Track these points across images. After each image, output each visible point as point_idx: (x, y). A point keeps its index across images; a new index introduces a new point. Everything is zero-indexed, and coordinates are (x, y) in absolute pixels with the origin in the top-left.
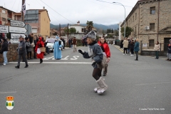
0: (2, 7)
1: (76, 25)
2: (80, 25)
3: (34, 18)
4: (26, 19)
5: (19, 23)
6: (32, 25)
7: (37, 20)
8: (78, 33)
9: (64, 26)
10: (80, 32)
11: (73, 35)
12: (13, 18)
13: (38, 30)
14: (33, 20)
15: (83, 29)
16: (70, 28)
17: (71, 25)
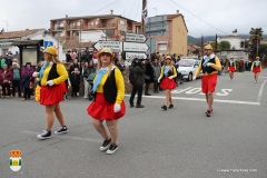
0: (120, 17)
1: (231, 36)
3: (160, 28)
4: (148, 30)
5: (137, 36)
6: (158, 39)
7: (164, 31)
8: (234, 50)
10: (238, 48)
11: (225, 53)
13: (169, 46)
14: (159, 31)
15: (242, 43)
16: (219, 41)
17: (221, 37)
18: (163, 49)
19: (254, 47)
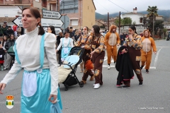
1: (132, 13)
2: (138, 13)
3: (73, 7)
4: (62, 8)
5: (53, 13)
6: (71, 16)
7: (76, 9)
8: (135, 25)
9: (114, 15)
10: (138, 23)
12: (48, 7)
13: (80, 21)
14: (72, 9)
15: (141, 19)
16: (122, 17)
17: (124, 14)
18: (75, 24)
19: (151, 22)
